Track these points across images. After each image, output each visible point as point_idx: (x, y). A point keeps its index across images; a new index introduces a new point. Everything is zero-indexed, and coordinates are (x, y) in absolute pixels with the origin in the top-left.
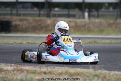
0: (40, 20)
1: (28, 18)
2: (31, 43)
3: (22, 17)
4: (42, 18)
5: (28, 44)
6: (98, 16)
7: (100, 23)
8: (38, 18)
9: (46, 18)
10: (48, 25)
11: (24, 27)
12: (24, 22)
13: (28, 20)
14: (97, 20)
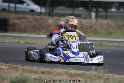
0: (41, 19)
1: (28, 16)
2: (30, 43)
3: (20, 15)
4: (43, 17)
5: (26, 44)
6: (106, 17)
7: (109, 25)
8: (38, 17)
9: (47, 17)
10: (50, 25)
11: (23, 26)
12: (23, 21)
13: (28, 18)
14: (105, 21)
